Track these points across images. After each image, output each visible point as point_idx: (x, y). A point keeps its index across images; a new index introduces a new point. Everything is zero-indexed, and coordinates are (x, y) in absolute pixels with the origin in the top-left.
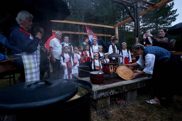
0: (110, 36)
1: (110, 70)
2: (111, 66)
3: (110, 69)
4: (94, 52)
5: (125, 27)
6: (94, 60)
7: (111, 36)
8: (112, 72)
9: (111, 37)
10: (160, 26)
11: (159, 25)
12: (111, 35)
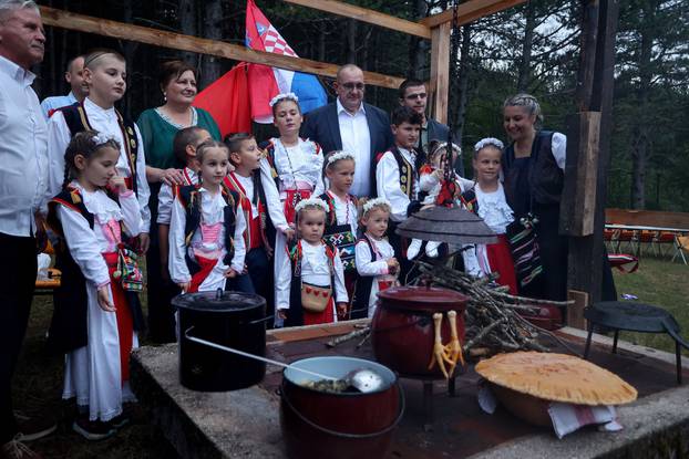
0: (397, 83)
1: (440, 348)
2: (446, 320)
3: (439, 338)
4: (288, 186)
5: (467, 40)
6: (292, 243)
7: (403, 85)
8: (448, 366)
9: (401, 93)
10: (663, 54)
11: (654, 49)
12: (402, 81)
